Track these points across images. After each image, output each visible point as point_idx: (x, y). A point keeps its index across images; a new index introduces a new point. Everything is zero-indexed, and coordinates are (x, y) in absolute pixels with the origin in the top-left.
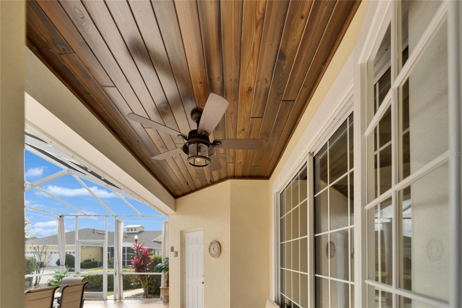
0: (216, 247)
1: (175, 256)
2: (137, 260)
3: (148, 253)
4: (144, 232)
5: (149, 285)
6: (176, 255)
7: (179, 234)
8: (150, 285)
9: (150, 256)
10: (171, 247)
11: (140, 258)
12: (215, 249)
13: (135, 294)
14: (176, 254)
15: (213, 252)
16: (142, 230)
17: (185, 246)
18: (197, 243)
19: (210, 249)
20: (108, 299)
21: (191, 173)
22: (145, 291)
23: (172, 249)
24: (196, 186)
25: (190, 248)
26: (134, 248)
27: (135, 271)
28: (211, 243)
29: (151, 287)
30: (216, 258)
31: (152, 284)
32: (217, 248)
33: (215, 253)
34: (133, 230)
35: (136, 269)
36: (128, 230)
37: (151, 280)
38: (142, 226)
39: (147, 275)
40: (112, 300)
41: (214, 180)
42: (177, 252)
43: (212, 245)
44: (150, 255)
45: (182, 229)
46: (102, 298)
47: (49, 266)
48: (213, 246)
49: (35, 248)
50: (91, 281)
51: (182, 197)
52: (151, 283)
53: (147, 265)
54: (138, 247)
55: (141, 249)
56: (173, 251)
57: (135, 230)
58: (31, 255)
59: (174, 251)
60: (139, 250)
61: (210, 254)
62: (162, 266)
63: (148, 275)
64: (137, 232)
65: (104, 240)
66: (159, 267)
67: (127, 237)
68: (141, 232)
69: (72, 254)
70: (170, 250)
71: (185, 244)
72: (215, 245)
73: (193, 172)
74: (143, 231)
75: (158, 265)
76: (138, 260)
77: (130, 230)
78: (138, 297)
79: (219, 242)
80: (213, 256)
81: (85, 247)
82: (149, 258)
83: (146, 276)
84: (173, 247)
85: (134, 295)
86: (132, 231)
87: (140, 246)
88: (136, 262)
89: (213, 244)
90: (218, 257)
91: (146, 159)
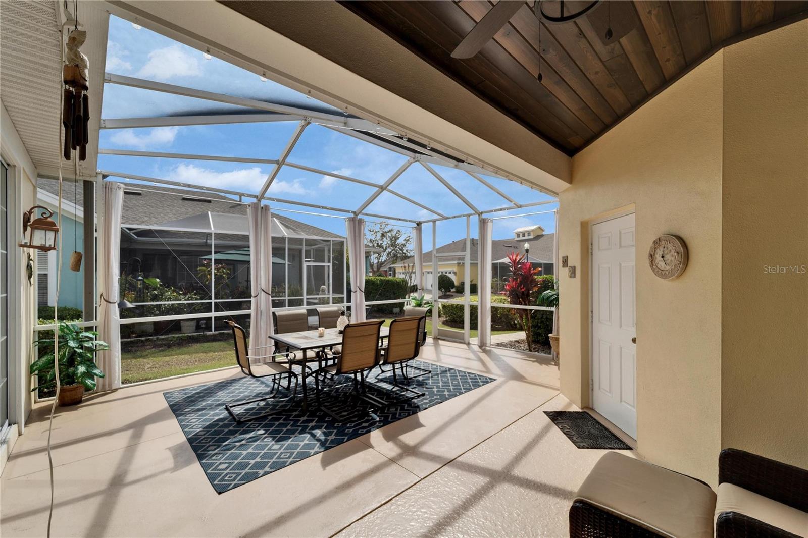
0: (673, 252)
1: (570, 277)
2: (514, 282)
3: (532, 272)
4: (544, 237)
5: (533, 326)
6: (571, 274)
7: (579, 229)
8: (537, 328)
9: (536, 277)
10: (563, 257)
11: (518, 279)
12: (667, 257)
13: (515, 340)
14: (573, 272)
15: (663, 264)
16: (540, 234)
17: (592, 254)
18: (620, 246)
19: (652, 257)
20: (471, 342)
21: (591, 77)
22: (528, 336)
23: (565, 262)
24: (616, 113)
25: (602, 259)
26: (510, 263)
27: (511, 301)
28: (655, 242)
29: (539, 331)
30: (673, 280)
31: (540, 326)
32: (676, 254)
33: (668, 268)
34: (526, 234)
35: (512, 298)
36: (518, 236)
37: (539, 319)
38: (540, 228)
39: (531, 310)
40: (475, 345)
41: (666, 75)
42: (575, 267)
43: (659, 245)
44: (535, 274)
45: (586, 217)
46: (463, 340)
47: (427, 290)
48: (662, 249)
49: (405, 267)
50: (460, 312)
51: (586, 149)
52: (539, 324)
53: (531, 292)
54: (514, 261)
55: (520, 264)
56: (567, 266)
57: (529, 234)
58: (402, 276)
59: (569, 266)
60: (517, 267)
61: (653, 270)
62: (553, 295)
63: (533, 310)
64: (531, 237)
65: (466, 253)
66: (546, 297)
67: (517, 247)
68: (538, 237)
69: (448, 274)
70: (561, 264)
71: (592, 249)
72: (670, 246)
73: (597, 73)
74: (542, 235)
75: (545, 292)
76: (515, 284)
77: (521, 235)
78: (517, 344)
79: (682, 235)
80: (662, 274)
81: (461, 264)
82: (534, 281)
83: (528, 312)
84: (567, 257)
85: (512, 342)
86: (525, 236)
87: (518, 260)
88: (512, 287)
89: (663, 242)
90: (678, 277)
91: (487, 81)
